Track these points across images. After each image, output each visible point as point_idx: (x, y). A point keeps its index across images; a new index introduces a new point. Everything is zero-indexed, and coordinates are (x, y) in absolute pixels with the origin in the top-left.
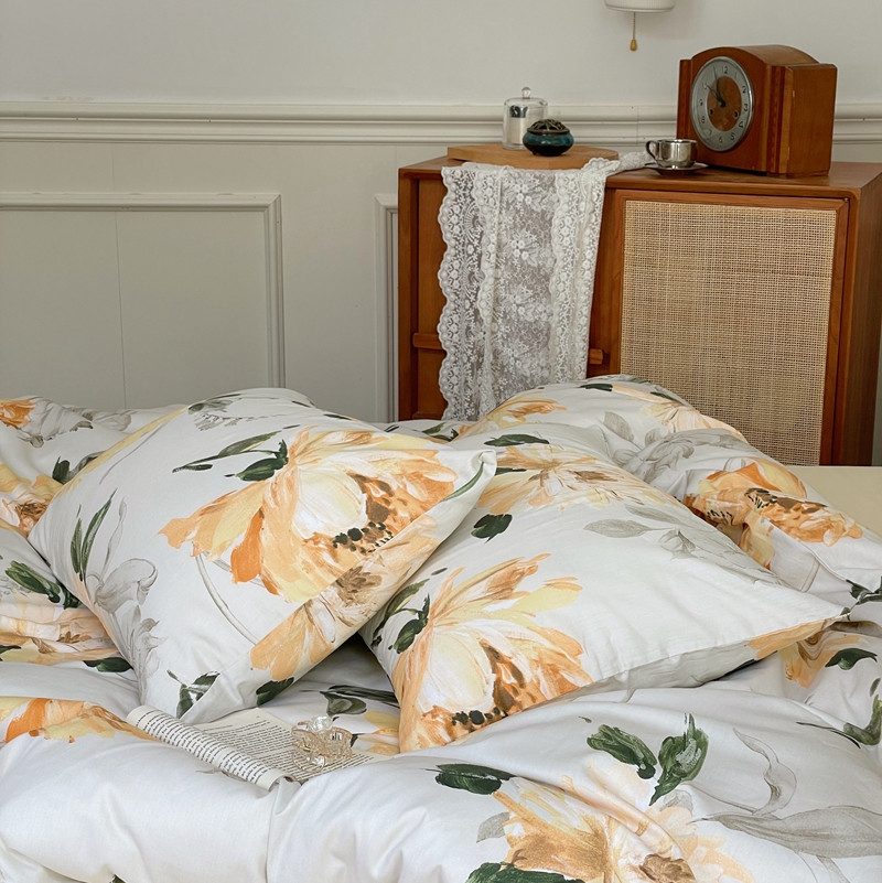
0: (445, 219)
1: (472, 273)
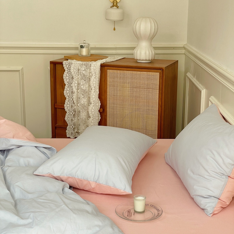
0: (65, 78)
1: (72, 91)
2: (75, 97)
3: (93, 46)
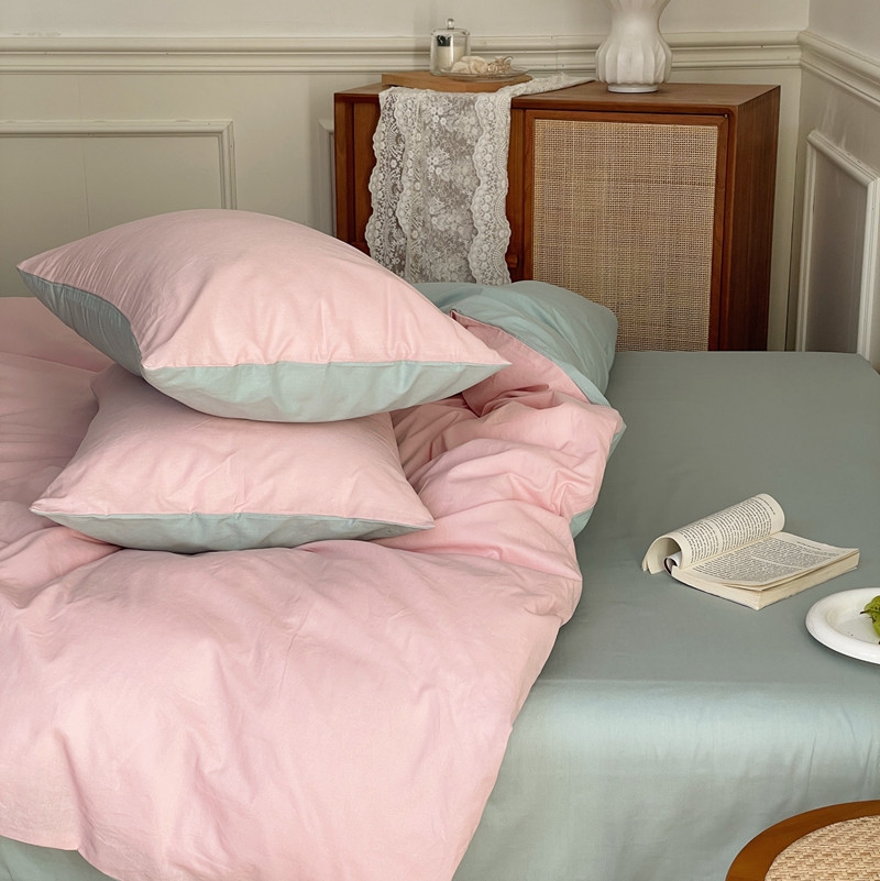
1: (395, 185)
2: (403, 205)
3: (478, 44)
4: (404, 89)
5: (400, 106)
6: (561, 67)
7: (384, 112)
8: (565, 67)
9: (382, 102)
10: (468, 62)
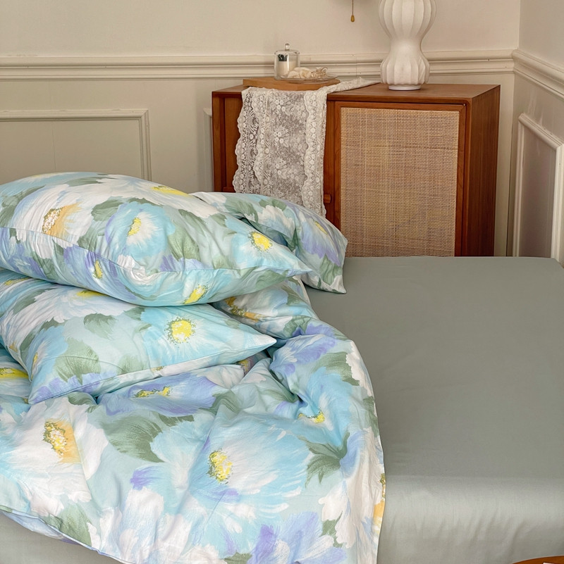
1: (252, 150)
2: (258, 163)
3: (305, 60)
4: (258, 89)
5: (256, 99)
6: (359, 74)
7: (245, 104)
8: (362, 74)
9: (244, 97)
10: (299, 71)
